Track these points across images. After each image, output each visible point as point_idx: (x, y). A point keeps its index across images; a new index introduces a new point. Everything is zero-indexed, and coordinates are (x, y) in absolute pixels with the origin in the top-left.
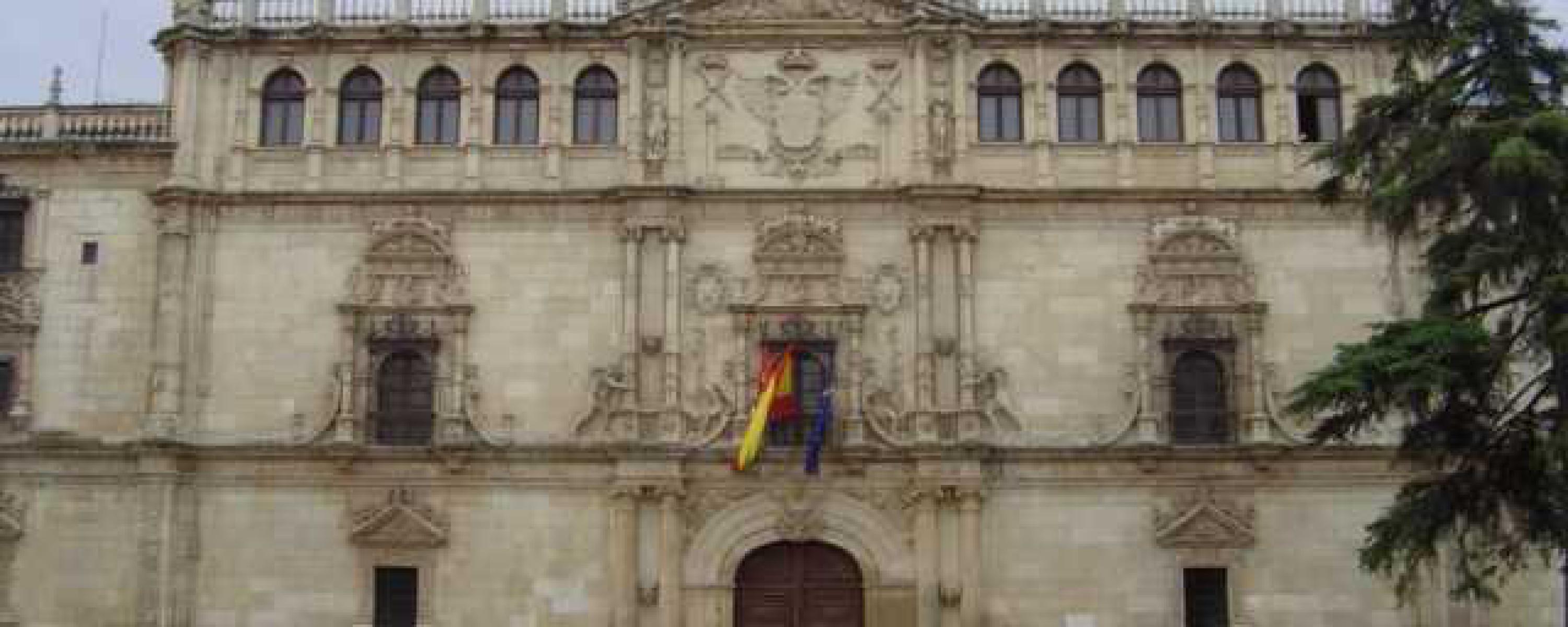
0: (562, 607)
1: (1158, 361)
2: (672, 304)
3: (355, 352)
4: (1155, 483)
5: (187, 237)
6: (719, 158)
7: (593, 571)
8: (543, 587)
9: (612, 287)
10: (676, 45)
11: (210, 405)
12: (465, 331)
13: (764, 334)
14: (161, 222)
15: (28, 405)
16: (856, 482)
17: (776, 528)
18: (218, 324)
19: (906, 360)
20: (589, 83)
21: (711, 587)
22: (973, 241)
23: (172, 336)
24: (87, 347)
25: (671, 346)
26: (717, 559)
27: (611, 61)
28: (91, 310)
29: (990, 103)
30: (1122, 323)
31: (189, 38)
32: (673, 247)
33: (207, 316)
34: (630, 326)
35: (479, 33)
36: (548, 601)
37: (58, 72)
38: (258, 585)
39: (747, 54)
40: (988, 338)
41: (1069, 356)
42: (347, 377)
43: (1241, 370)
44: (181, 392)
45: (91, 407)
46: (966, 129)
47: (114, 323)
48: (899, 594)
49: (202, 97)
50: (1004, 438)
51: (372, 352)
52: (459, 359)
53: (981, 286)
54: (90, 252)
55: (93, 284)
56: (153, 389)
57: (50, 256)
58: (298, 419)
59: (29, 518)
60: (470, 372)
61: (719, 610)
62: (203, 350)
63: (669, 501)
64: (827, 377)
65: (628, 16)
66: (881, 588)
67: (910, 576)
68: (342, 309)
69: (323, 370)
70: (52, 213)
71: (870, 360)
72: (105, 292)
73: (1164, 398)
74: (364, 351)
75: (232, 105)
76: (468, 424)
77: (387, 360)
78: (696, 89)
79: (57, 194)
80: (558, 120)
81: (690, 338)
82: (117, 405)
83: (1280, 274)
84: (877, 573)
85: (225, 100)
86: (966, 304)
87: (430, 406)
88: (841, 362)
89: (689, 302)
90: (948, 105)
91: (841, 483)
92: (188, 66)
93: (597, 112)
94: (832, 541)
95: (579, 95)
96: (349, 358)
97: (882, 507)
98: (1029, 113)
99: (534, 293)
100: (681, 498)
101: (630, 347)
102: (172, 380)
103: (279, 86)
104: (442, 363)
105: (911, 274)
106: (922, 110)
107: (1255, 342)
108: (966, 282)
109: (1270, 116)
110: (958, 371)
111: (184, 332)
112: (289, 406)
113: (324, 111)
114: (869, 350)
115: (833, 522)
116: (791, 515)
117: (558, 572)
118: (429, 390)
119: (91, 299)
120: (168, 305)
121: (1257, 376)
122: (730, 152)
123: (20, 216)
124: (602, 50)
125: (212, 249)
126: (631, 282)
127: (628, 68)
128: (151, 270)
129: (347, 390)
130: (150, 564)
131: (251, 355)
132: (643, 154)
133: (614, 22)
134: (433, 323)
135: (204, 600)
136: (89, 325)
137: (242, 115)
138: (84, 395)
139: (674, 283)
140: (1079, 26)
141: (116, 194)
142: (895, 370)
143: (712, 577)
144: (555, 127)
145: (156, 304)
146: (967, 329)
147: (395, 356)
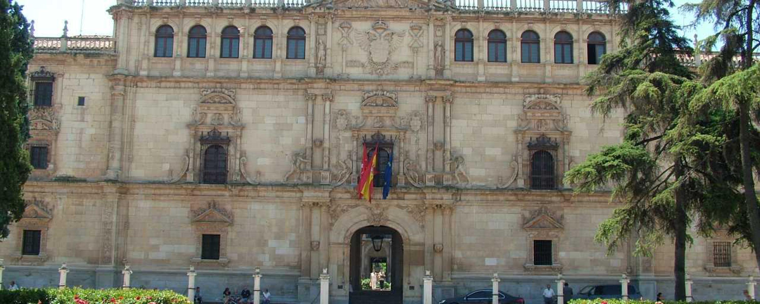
0: (279, 252)
1: (526, 154)
2: (327, 127)
3: (195, 143)
4: (523, 205)
5: (124, 96)
6: (347, 66)
7: (293, 237)
8: (272, 243)
9: (302, 120)
10: (330, 18)
11: (133, 165)
12: (241, 137)
13: (365, 140)
14: (112, 88)
15: (55, 164)
16: (401, 202)
17: (368, 220)
18: (136, 132)
19: (422, 152)
20: (294, 33)
21: (340, 244)
22: (451, 103)
23: (117, 137)
24: (80, 140)
25: (326, 145)
26: (343, 232)
27: (303, 24)
28: (83, 125)
29: (460, 45)
30: (511, 138)
31: (124, 10)
32: (328, 103)
33: (132, 128)
34: (309, 136)
35: (247, 11)
36: (274, 249)
37: (66, 22)
38: (154, 242)
39: (360, 23)
40: (456, 144)
41: (490, 152)
42: (191, 155)
43: (560, 158)
44: (121, 160)
45: (82, 166)
46: (450, 55)
47: (92, 131)
48: (417, 248)
49: (129, 35)
50: (462, 184)
51: (202, 144)
52: (238, 148)
53: (454, 122)
54: (81, 101)
55: (83, 114)
56: (108, 159)
57: (64, 102)
58: (171, 172)
59: (55, 212)
60: (243, 154)
61: (344, 254)
62: (131, 143)
63: (324, 208)
64: (390, 158)
65: (310, 5)
66: (410, 245)
67: (422, 241)
68: (189, 126)
69: (181, 152)
70: (64, 84)
71: (407, 152)
72: (88, 118)
73: (528, 170)
74: (199, 145)
75: (143, 39)
76: (242, 175)
77: (208, 148)
78: (337, 36)
79: (67, 76)
80: (281, 48)
81: (334, 141)
82: (93, 165)
83: (578, 119)
84: (409, 240)
85: (139, 36)
86: (448, 129)
87: (226, 167)
88: (396, 152)
89: (334, 126)
90: (442, 46)
91: (395, 202)
92: (124, 21)
93: (297, 46)
94: (390, 226)
95: (289, 38)
96: (192, 147)
97: (411, 212)
98: (476, 50)
99: (270, 121)
100: (329, 207)
101: (309, 145)
102: (117, 155)
103: (163, 31)
104: (231, 149)
105: (426, 117)
106: (432, 46)
107: (566, 147)
108: (448, 120)
109: (576, 53)
110: (444, 157)
111: (122, 135)
112: (167, 167)
113: (182, 42)
114: (407, 147)
115: (390, 217)
116: (373, 215)
117: (279, 237)
118: (225, 161)
119: (83, 120)
120: (116, 124)
121: (567, 161)
122: (352, 63)
123: (51, 85)
124: (299, 19)
125: (134, 100)
126: (310, 118)
127: (310, 27)
128: (108, 109)
129: (191, 160)
130: (108, 232)
131: (151, 145)
132: (316, 64)
133: (304, 7)
134: (227, 133)
135: (130, 247)
136: (81, 132)
137: (147, 42)
138: (79, 161)
139: (327, 118)
140: (498, 14)
141: (92, 76)
142: (418, 156)
143: (341, 240)
144: (279, 51)
145: (111, 122)
146: (448, 139)
147: (212, 147)
